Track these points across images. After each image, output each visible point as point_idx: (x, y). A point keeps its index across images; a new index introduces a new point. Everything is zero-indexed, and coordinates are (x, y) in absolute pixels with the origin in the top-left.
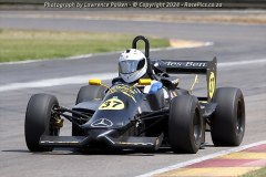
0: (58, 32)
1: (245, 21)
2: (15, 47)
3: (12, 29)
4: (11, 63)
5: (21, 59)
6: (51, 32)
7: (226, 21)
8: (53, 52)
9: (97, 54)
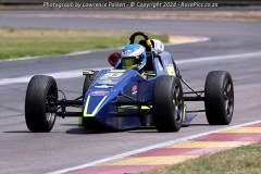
0: (66, 30)
1: (245, 17)
2: (19, 45)
3: (23, 28)
4: (10, 60)
5: (21, 56)
6: (60, 30)
7: (227, 17)
8: (54, 49)
9: (95, 51)
